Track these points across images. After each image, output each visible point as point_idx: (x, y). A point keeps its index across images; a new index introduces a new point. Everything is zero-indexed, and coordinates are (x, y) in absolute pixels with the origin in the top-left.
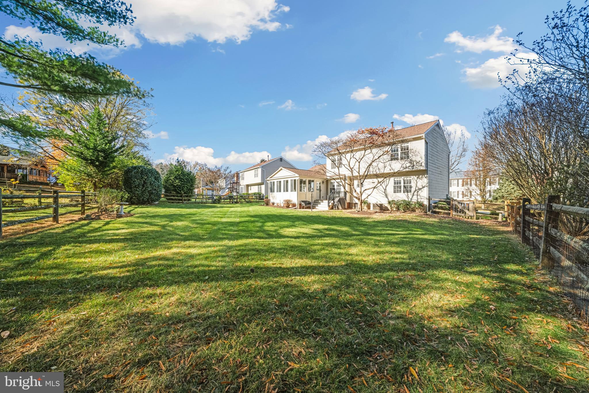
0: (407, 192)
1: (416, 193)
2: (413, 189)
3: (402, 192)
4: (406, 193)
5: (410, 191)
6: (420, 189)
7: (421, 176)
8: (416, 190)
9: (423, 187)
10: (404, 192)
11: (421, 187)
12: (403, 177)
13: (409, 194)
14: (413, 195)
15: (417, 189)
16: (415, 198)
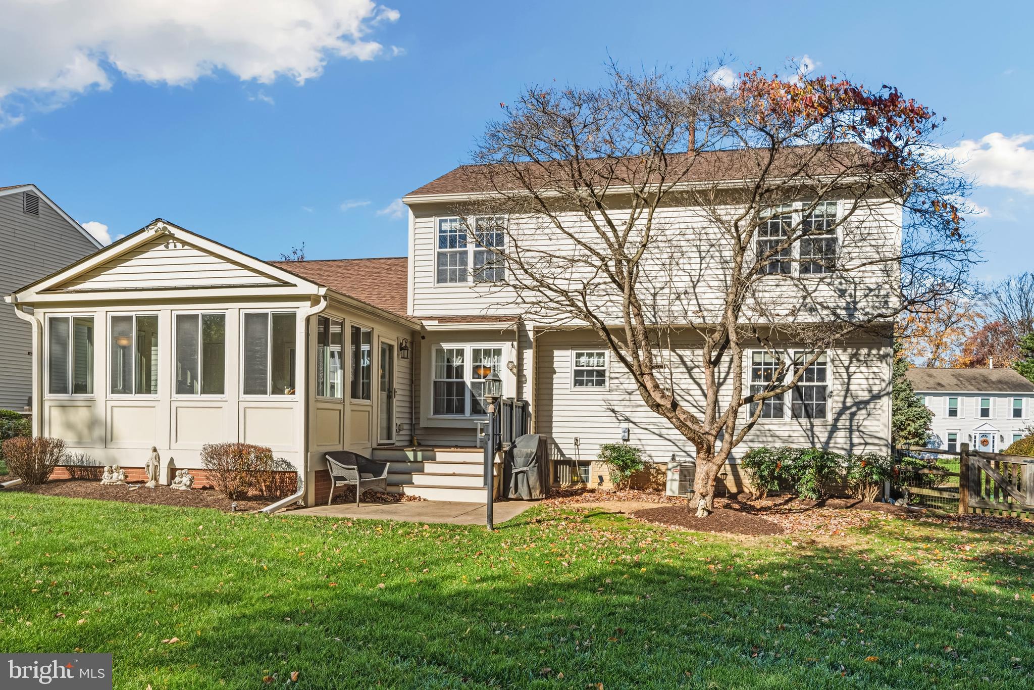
0: (809, 416)
1: (843, 422)
2: (832, 406)
3: (788, 412)
4: (804, 421)
5: (822, 413)
6: (861, 405)
7: (864, 351)
8: (845, 408)
9: (877, 397)
10: (796, 415)
11: (865, 396)
12: (791, 351)
13: (817, 422)
14: (834, 428)
15: (849, 402)
16: (841, 438)
